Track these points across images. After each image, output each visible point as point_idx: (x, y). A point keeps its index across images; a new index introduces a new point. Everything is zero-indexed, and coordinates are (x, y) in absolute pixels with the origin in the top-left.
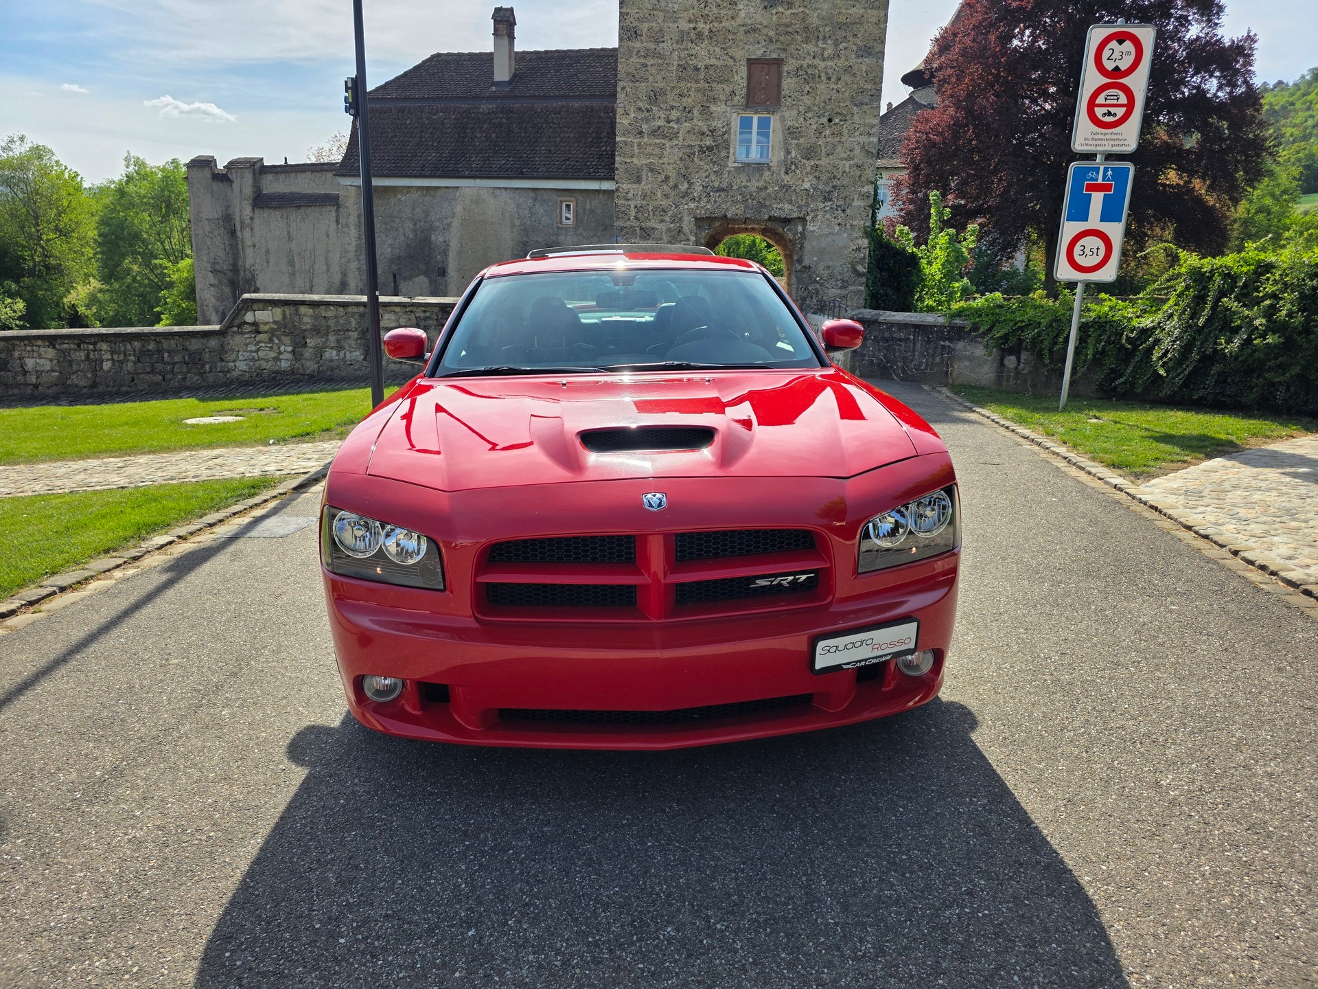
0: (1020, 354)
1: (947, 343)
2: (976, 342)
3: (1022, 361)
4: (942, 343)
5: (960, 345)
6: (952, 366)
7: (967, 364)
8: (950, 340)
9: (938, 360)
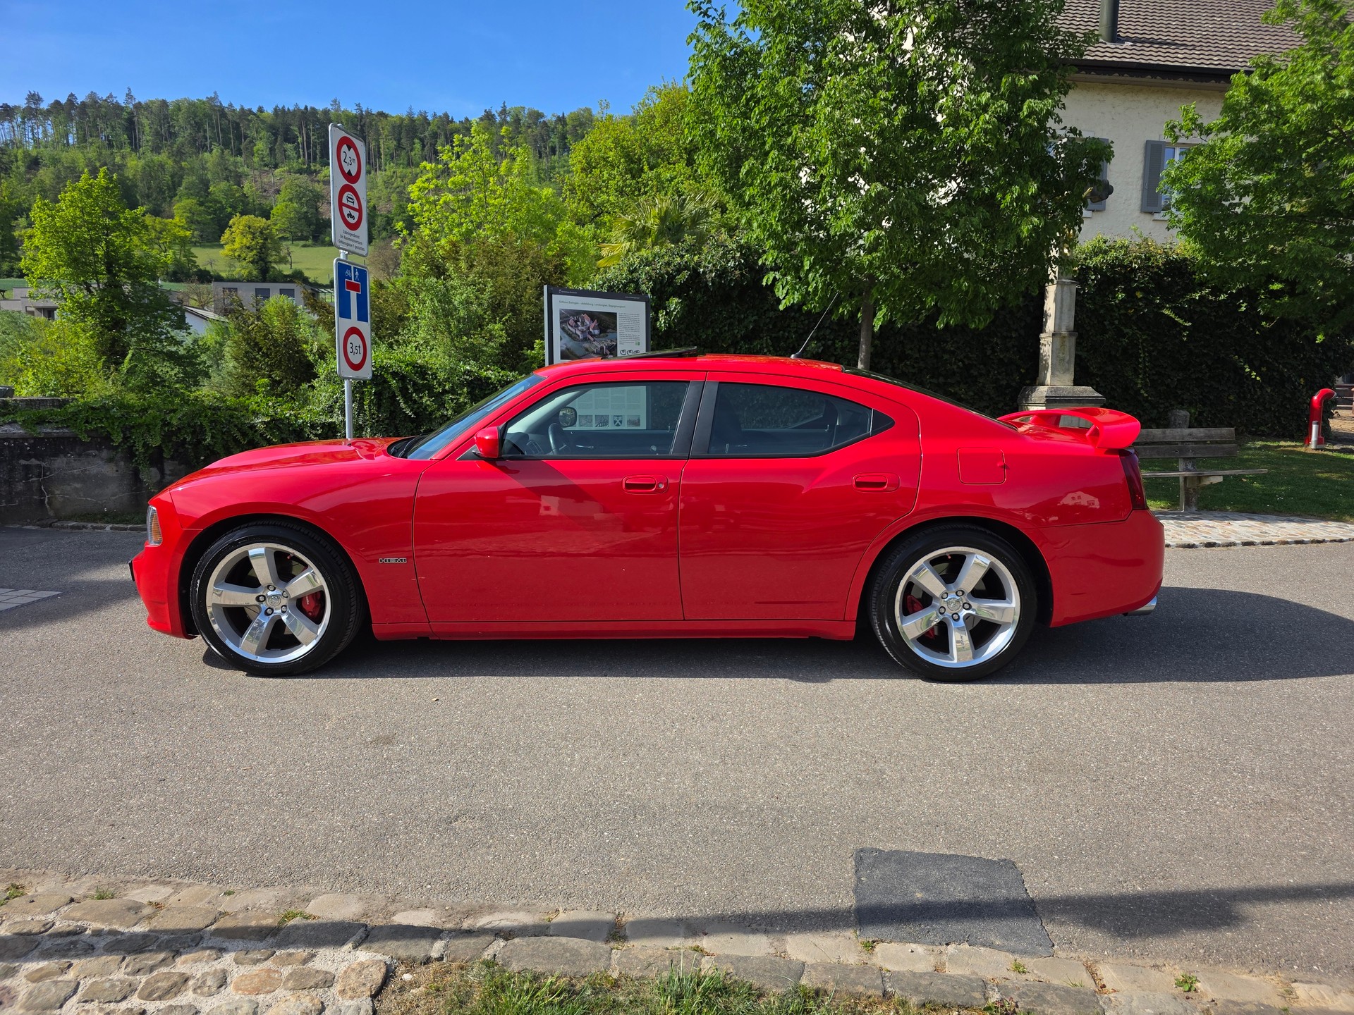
0: (162, 465)
1: (34, 461)
2: (88, 455)
3: (167, 472)
4: (23, 462)
5: (59, 463)
6: (53, 493)
7: (78, 486)
8: (40, 456)
9: (20, 487)
